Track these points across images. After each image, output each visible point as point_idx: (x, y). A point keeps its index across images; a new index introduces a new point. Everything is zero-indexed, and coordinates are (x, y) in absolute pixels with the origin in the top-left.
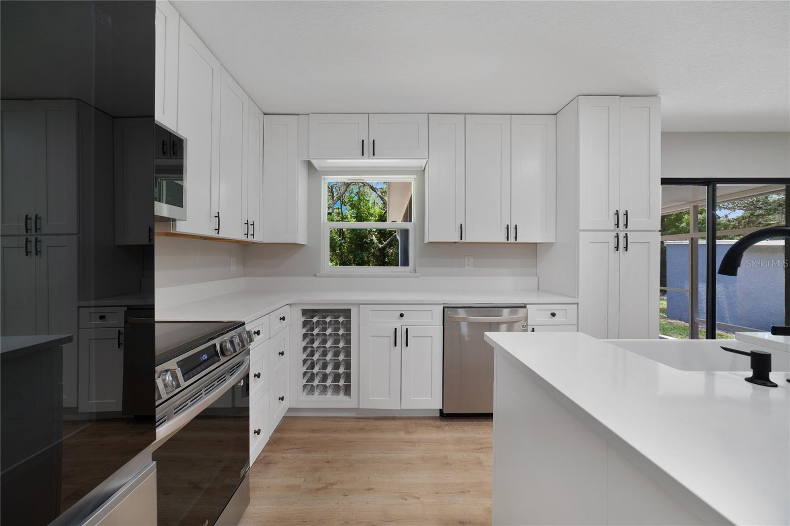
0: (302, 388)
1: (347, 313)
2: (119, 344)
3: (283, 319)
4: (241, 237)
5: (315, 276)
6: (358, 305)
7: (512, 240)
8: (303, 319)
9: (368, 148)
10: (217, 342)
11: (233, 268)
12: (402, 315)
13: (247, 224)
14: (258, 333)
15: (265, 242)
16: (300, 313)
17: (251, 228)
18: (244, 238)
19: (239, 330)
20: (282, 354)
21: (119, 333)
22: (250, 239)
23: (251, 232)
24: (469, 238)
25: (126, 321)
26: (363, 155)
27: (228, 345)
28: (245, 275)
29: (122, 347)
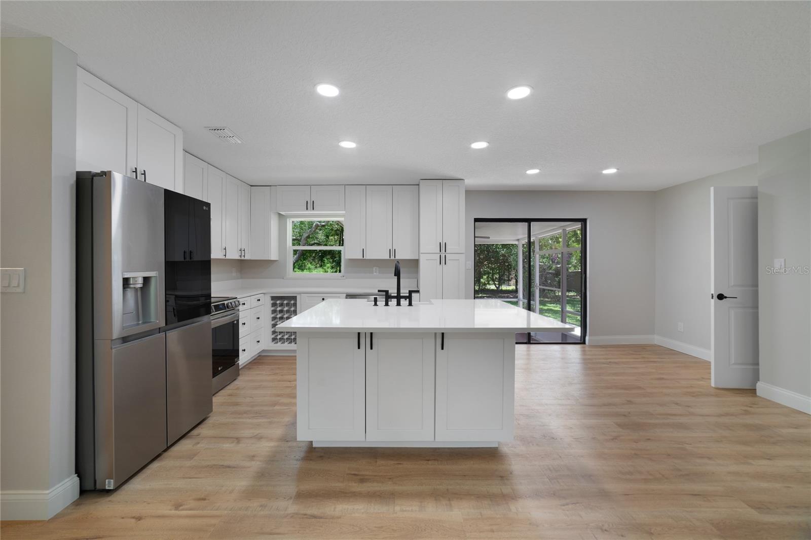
0: (271, 340)
1: (295, 298)
2: (175, 315)
3: (259, 300)
4: (238, 257)
5: (283, 278)
6: (300, 293)
7: (392, 258)
8: (272, 302)
9: (310, 205)
10: (226, 302)
11: (234, 274)
12: (323, 299)
13: (241, 250)
14: (244, 304)
15: (252, 259)
16: (270, 299)
17: (243, 252)
18: (239, 258)
19: (234, 300)
20: (259, 318)
21: (174, 309)
22: (243, 258)
23: (243, 254)
24: (368, 256)
25: (176, 303)
26: (307, 209)
27: (230, 304)
28: (241, 278)
29: (176, 316)
